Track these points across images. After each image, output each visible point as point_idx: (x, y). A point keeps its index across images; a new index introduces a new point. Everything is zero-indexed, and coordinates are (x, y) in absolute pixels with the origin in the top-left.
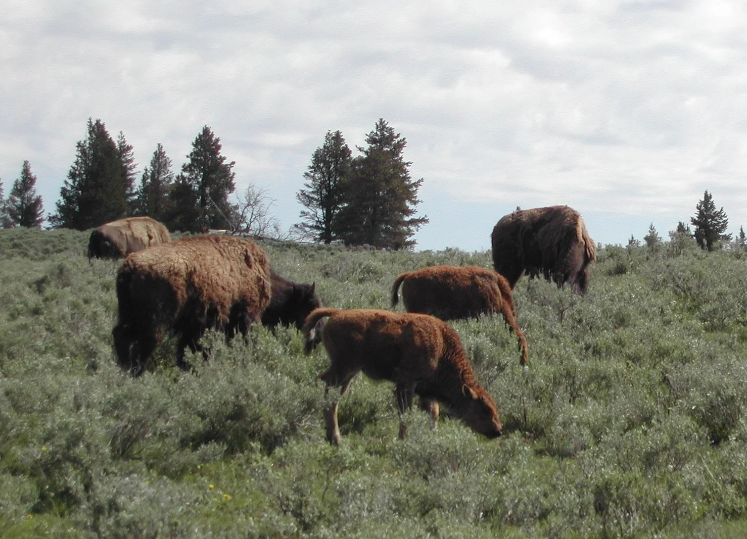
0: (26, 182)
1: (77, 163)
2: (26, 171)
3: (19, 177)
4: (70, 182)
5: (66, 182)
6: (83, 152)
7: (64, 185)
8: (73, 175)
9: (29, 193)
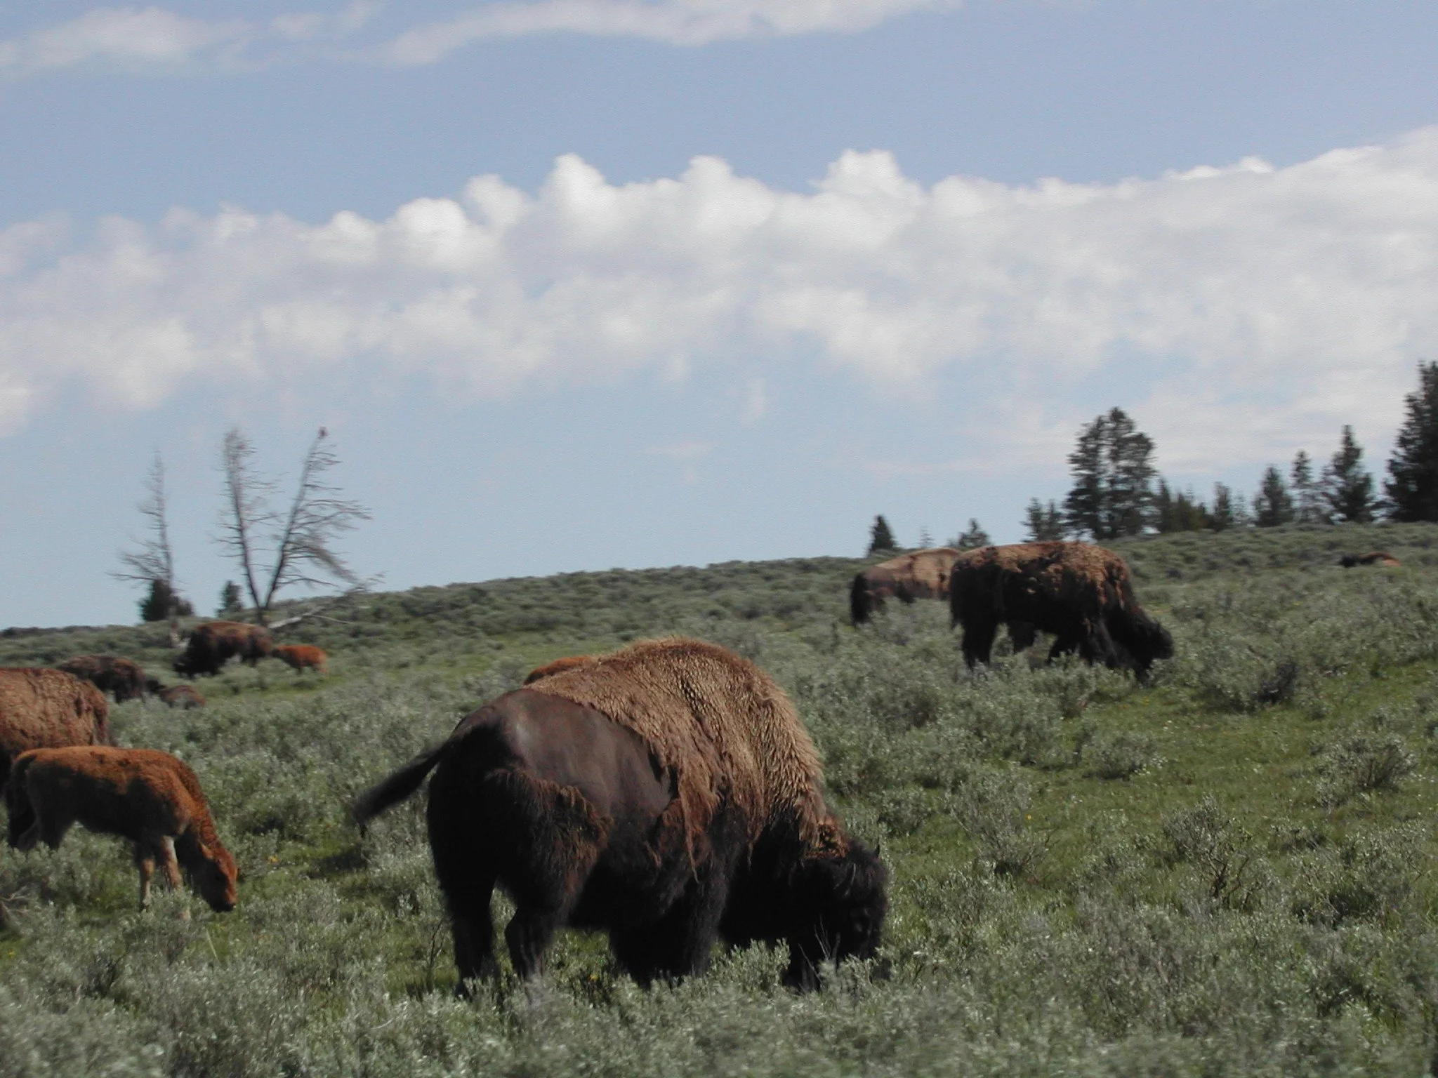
0: (1350, 456)
1: (1409, 424)
2: (1348, 440)
3: (1338, 448)
4: (1401, 451)
5: (1395, 453)
6: (1415, 407)
7: (1392, 457)
8: (1403, 442)
9: (1352, 472)
